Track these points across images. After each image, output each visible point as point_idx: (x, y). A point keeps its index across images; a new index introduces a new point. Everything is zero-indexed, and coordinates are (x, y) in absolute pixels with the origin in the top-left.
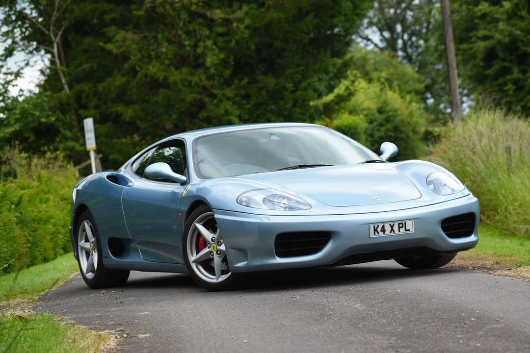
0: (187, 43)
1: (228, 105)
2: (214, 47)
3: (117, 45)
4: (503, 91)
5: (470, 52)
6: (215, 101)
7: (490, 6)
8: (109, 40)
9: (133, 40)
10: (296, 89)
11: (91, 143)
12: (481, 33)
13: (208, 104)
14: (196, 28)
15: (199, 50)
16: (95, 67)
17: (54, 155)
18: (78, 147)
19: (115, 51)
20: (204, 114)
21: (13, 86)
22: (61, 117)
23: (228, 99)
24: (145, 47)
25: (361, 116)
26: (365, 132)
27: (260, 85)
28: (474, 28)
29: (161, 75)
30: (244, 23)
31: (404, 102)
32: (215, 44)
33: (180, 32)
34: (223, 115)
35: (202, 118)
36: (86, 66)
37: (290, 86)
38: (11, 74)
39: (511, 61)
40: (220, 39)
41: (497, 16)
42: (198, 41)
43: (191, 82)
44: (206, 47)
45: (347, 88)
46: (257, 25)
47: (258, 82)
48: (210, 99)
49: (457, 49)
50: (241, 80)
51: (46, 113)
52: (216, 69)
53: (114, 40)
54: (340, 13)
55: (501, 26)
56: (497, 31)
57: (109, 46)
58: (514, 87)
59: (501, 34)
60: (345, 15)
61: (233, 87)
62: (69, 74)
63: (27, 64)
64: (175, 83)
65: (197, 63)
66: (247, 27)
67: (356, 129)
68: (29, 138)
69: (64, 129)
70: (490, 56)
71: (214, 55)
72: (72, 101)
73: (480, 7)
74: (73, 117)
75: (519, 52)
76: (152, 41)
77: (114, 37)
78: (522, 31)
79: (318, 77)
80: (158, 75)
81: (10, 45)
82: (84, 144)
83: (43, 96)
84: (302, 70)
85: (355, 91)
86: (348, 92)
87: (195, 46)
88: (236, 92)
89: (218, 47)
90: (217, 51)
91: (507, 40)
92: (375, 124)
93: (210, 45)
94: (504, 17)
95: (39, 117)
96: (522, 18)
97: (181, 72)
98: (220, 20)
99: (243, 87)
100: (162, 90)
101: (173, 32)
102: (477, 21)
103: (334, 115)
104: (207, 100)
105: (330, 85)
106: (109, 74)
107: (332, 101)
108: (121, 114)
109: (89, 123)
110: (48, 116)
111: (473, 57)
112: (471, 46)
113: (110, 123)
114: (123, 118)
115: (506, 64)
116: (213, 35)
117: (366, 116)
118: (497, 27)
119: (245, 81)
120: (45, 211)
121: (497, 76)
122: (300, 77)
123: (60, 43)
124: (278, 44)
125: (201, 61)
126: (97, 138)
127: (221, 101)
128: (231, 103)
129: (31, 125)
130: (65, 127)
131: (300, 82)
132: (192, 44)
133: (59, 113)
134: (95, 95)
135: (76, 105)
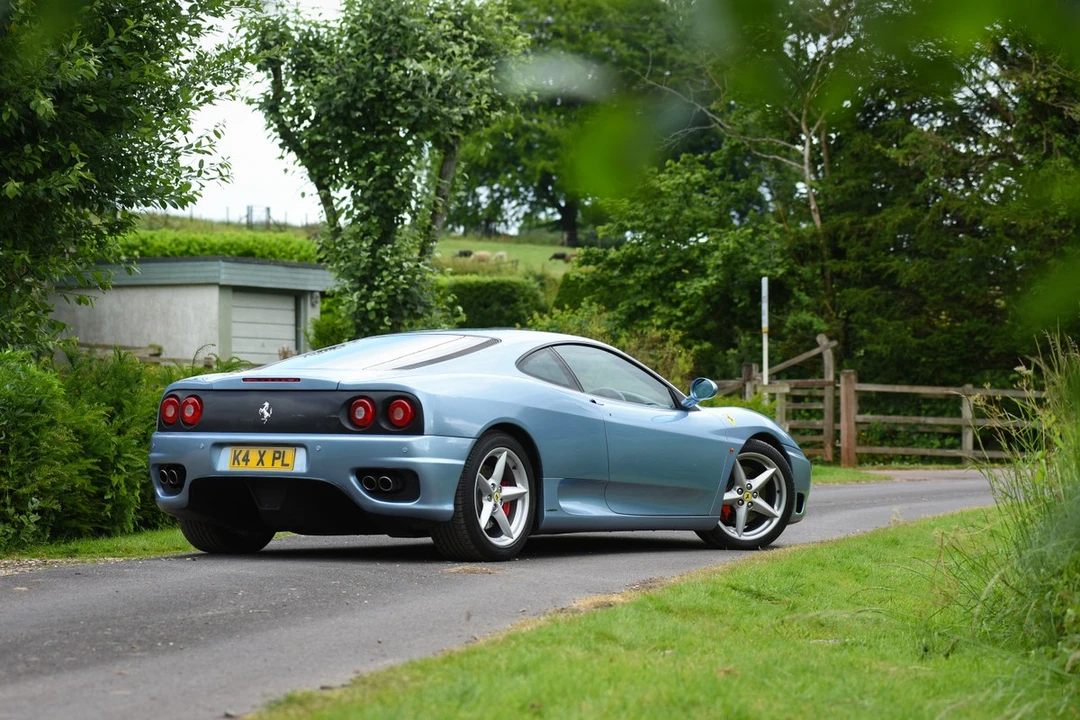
19: (901, 161)
22: (797, 267)
57: (892, 152)
69: (800, 290)
72: (822, 242)
108: (895, 274)
114: (898, 279)
130: (802, 287)
133: (792, 261)
134: (859, 237)
135: (826, 252)
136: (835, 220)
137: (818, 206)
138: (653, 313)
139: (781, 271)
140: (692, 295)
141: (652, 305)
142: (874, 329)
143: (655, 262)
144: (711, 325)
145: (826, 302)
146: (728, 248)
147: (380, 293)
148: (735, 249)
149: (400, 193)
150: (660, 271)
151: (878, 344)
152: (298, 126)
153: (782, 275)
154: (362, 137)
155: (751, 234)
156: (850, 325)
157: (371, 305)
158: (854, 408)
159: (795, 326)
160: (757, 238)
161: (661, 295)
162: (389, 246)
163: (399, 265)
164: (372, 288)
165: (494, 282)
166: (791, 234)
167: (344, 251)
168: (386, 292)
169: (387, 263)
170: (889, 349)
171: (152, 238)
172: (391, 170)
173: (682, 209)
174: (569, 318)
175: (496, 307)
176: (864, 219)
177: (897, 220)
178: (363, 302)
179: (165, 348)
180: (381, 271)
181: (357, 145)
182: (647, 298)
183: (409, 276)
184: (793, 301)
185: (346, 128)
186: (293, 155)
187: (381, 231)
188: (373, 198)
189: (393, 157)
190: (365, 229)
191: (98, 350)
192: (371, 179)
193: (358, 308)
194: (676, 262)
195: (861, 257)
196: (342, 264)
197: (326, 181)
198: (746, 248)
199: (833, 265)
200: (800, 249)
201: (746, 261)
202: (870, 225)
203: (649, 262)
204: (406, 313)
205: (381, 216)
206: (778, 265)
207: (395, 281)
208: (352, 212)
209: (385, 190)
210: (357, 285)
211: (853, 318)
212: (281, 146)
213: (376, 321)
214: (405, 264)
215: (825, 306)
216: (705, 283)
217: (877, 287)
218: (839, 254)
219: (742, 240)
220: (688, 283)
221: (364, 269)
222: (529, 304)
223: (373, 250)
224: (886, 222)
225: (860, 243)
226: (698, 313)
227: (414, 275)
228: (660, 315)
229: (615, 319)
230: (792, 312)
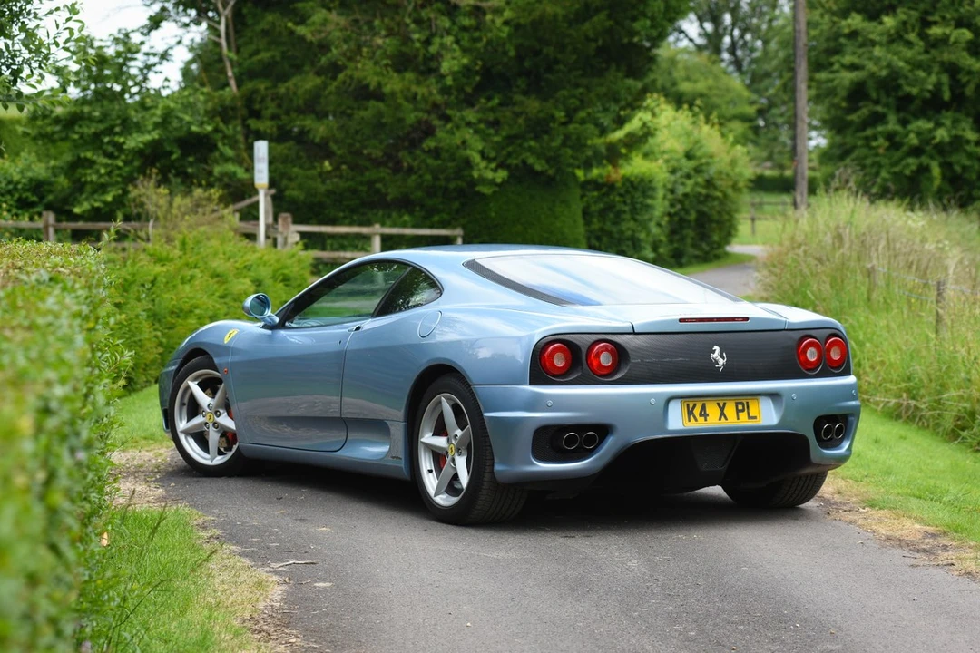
0: (416, 36)
1: (468, 134)
2: (455, 46)
3: (313, 28)
4: (871, 148)
5: (830, 85)
6: (449, 126)
7: (863, 20)
8: (302, 20)
9: (338, 24)
10: (570, 118)
11: (261, 176)
12: (848, 59)
13: (438, 130)
14: (432, 15)
15: (433, 49)
16: (278, 58)
17: (207, 194)
18: (241, 173)
19: (309, 37)
20: (429, 144)
21: (156, 72)
22: (221, 125)
23: (469, 124)
24: (354, 35)
25: (660, 161)
26: (664, 186)
27: (517, 109)
28: (838, 51)
29: (373, 81)
30: (502, 15)
31: (725, 143)
32: (457, 42)
33: (408, 20)
34: (458, 147)
35: (427, 149)
36: (265, 56)
37: (560, 115)
38: (155, 55)
39: (887, 105)
40: (466, 36)
41: (872, 36)
42: (433, 35)
43: (415, 95)
44: (443, 46)
45: (644, 125)
46: (522, 21)
47: (514, 104)
48: (441, 123)
49: (811, 79)
50: (489, 99)
51: (199, 118)
52: (454, 80)
53: (309, 22)
54: (644, 15)
55: (877, 51)
56: (870, 59)
57: (301, 30)
58: (887, 144)
59: (876, 64)
60: (653, 19)
61: (476, 108)
62: (240, 65)
63: (179, 42)
64: (393, 94)
65: (428, 68)
66: (506, 23)
67: (650, 181)
68: (171, 153)
69: (224, 145)
70: (857, 94)
71: (454, 58)
72: (239, 104)
73: (849, 21)
74: (239, 128)
75: (900, 94)
76: (365, 28)
77: (309, 17)
78: (907, 62)
79: (603, 105)
80: (369, 79)
81: (157, 13)
82: (250, 169)
83: (198, 93)
84: (581, 94)
85: (656, 129)
86: (645, 130)
87: (427, 42)
88: (480, 116)
89: (460, 46)
90: (458, 54)
91: (884, 73)
92: (679, 174)
93: (449, 43)
94: (884, 39)
95: (189, 123)
96: (909, 44)
97: (403, 79)
98: (468, 9)
99: (492, 110)
100: (372, 103)
101: (398, 18)
102: (842, 40)
103: (621, 161)
104: (436, 122)
105: (619, 117)
106: (298, 68)
107: (620, 140)
108: (309, 131)
109: (261, 148)
110: (202, 124)
111: (832, 92)
112: (831, 76)
113: (291, 144)
114: (311, 136)
115: (879, 108)
116: (456, 28)
117: (667, 161)
118: (871, 52)
119: (496, 101)
120: (188, 298)
121: (865, 125)
122: (578, 103)
123: (230, 16)
124: (549, 51)
125: (433, 64)
126: (271, 163)
127: (458, 127)
128: (471, 131)
129: (176, 134)
130: (226, 141)
131: (576, 110)
132: (423, 38)
133: (217, 120)
134: (273, 100)
135: (244, 112)
136: (249, 85)
137: (234, 73)
138: (97, 163)
139: (208, 128)
140: (134, 148)
143: (96, 119)
145: (244, 154)
150: (101, 127)
151: (293, 189)
153: (210, 132)
159: (222, 175)
166: (215, 97)
176: (279, 85)
177: (308, 86)
182: (89, 150)
184: (215, 155)
195: (274, 117)
199: (251, 124)
200: (220, 109)
201: (181, 120)
202: (283, 90)
203: (90, 119)
206: (204, 123)
215: (244, 159)
216: (147, 137)
218: (256, 115)
220: (129, 138)
225: (273, 105)
226: (136, 163)
228: (104, 165)
230: (218, 164)
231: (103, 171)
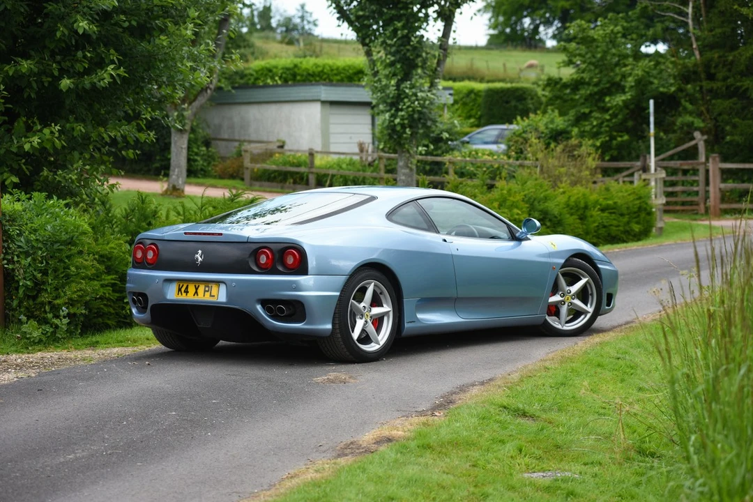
36: (719, 31)
62: (701, 39)
69: (686, 101)
72: (700, 69)
130: (687, 99)
133: (680, 82)
134: (724, 65)
135: (703, 76)
136: (709, 55)
137: (698, 46)
138: (592, 117)
139: (673, 89)
140: (616, 106)
141: (591, 112)
142: (734, 126)
143: (593, 84)
144: (630, 123)
145: (703, 108)
146: (638, 75)
147: (403, 113)
148: (643, 75)
149: (415, 48)
150: (596, 89)
151: (736, 135)
152: (349, 5)
153: (674, 92)
154: (389, 12)
155: (654, 65)
156: (718, 124)
157: (397, 121)
158: (718, 179)
159: (683, 125)
160: (658, 68)
161: (596, 105)
162: (409, 82)
163: (415, 95)
164: (398, 110)
165: (512, 87)
166: (680, 64)
167: (379, 86)
168: (407, 112)
169: (407, 94)
170: (743, 139)
171: (301, 63)
172: (409, 32)
173: (609, 49)
174: (540, 120)
175: (513, 103)
176: (726, 54)
177: (748, 55)
178: (392, 119)
179: (288, 142)
180: (403, 99)
181: (387, 17)
182: (587, 107)
183: (422, 102)
184: (681, 109)
185: (378, 7)
186: (346, 24)
187: (403, 73)
188: (397, 52)
189: (409, 25)
190: (392, 72)
191: (245, 144)
192: (395, 40)
193: (389, 123)
194: (605, 84)
195: (725, 79)
196: (379, 94)
197: (367, 41)
198: (651, 74)
199: (706, 85)
200: (686, 74)
201: (652, 83)
202: (731, 58)
203: (589, 84)
204: (420, 126)
205: (403, 63)
206: (671, 85)
207: (412, 105)
208: (385, 60)
209: (405, 46)
210: (388, 108)
211: (720, 119)
212: (338, 19)
213: (401, 131)
214: (419, 94)
215: (702, 112)
216: (623, 98)
217: (735, 99)
218: (711, 77)
219: (647, 70)
220: (613, 97)
221: (393, 98)
222: (533, 101)
223: (398, 85)
224: (741, 56)
225: (725, 69)
226: (620, 117)
227: (425, 101)
228: (596, 118)
229: (569, 120)
230: (680, 116)
231: (595, 123)
